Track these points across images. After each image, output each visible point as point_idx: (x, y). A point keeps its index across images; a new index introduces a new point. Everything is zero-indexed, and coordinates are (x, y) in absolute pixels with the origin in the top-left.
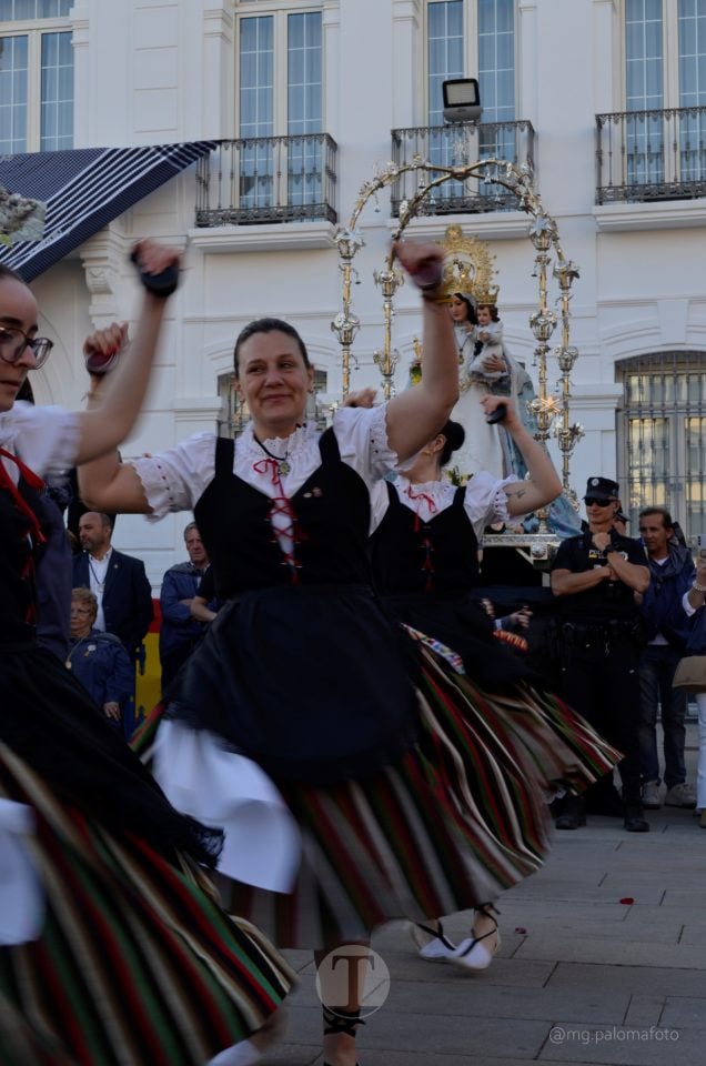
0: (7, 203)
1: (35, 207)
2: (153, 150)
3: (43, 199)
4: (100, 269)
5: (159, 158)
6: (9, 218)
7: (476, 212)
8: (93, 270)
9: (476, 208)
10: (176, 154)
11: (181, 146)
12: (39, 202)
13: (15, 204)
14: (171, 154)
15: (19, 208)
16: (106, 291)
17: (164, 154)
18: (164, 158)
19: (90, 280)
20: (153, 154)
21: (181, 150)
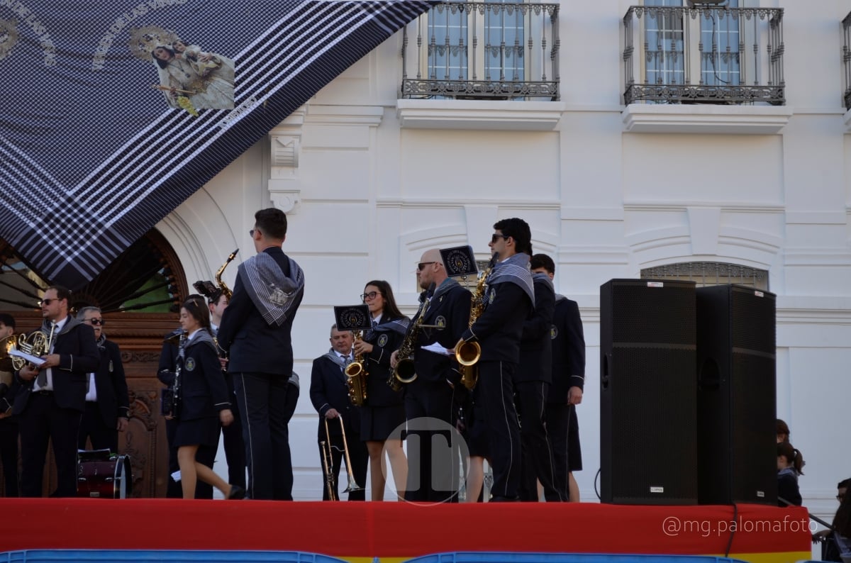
0: (184, 56)
1: (220, 64)
2: (358, 6)
3: (230, 56)
4: (291, 139)
5: (364, 16)
6: (188, 76)
7: (724, 103)
8: (281, 139)
9: (727, 98)
10: (384, 12)
11: (390, 4)
12: (224, 59)
13: (193, 57)
14: (377, 12)
15: (199, 63)
16: (293, 164)
17: (371, 11)
18: (370, 16)
19: (275, 150)
20: (358, 10)
21: (390, 8)
